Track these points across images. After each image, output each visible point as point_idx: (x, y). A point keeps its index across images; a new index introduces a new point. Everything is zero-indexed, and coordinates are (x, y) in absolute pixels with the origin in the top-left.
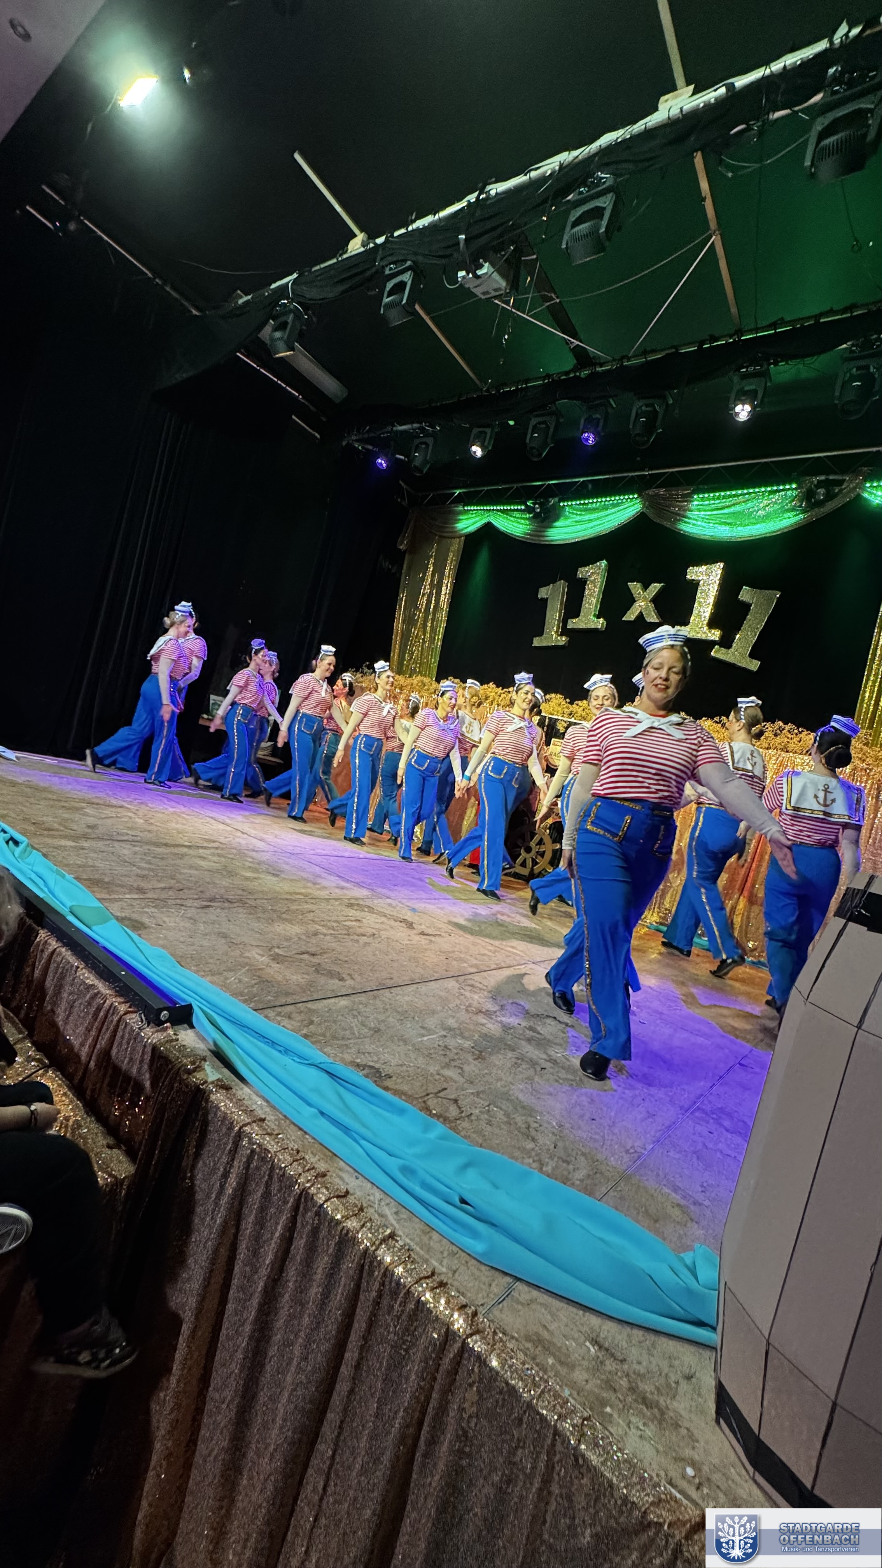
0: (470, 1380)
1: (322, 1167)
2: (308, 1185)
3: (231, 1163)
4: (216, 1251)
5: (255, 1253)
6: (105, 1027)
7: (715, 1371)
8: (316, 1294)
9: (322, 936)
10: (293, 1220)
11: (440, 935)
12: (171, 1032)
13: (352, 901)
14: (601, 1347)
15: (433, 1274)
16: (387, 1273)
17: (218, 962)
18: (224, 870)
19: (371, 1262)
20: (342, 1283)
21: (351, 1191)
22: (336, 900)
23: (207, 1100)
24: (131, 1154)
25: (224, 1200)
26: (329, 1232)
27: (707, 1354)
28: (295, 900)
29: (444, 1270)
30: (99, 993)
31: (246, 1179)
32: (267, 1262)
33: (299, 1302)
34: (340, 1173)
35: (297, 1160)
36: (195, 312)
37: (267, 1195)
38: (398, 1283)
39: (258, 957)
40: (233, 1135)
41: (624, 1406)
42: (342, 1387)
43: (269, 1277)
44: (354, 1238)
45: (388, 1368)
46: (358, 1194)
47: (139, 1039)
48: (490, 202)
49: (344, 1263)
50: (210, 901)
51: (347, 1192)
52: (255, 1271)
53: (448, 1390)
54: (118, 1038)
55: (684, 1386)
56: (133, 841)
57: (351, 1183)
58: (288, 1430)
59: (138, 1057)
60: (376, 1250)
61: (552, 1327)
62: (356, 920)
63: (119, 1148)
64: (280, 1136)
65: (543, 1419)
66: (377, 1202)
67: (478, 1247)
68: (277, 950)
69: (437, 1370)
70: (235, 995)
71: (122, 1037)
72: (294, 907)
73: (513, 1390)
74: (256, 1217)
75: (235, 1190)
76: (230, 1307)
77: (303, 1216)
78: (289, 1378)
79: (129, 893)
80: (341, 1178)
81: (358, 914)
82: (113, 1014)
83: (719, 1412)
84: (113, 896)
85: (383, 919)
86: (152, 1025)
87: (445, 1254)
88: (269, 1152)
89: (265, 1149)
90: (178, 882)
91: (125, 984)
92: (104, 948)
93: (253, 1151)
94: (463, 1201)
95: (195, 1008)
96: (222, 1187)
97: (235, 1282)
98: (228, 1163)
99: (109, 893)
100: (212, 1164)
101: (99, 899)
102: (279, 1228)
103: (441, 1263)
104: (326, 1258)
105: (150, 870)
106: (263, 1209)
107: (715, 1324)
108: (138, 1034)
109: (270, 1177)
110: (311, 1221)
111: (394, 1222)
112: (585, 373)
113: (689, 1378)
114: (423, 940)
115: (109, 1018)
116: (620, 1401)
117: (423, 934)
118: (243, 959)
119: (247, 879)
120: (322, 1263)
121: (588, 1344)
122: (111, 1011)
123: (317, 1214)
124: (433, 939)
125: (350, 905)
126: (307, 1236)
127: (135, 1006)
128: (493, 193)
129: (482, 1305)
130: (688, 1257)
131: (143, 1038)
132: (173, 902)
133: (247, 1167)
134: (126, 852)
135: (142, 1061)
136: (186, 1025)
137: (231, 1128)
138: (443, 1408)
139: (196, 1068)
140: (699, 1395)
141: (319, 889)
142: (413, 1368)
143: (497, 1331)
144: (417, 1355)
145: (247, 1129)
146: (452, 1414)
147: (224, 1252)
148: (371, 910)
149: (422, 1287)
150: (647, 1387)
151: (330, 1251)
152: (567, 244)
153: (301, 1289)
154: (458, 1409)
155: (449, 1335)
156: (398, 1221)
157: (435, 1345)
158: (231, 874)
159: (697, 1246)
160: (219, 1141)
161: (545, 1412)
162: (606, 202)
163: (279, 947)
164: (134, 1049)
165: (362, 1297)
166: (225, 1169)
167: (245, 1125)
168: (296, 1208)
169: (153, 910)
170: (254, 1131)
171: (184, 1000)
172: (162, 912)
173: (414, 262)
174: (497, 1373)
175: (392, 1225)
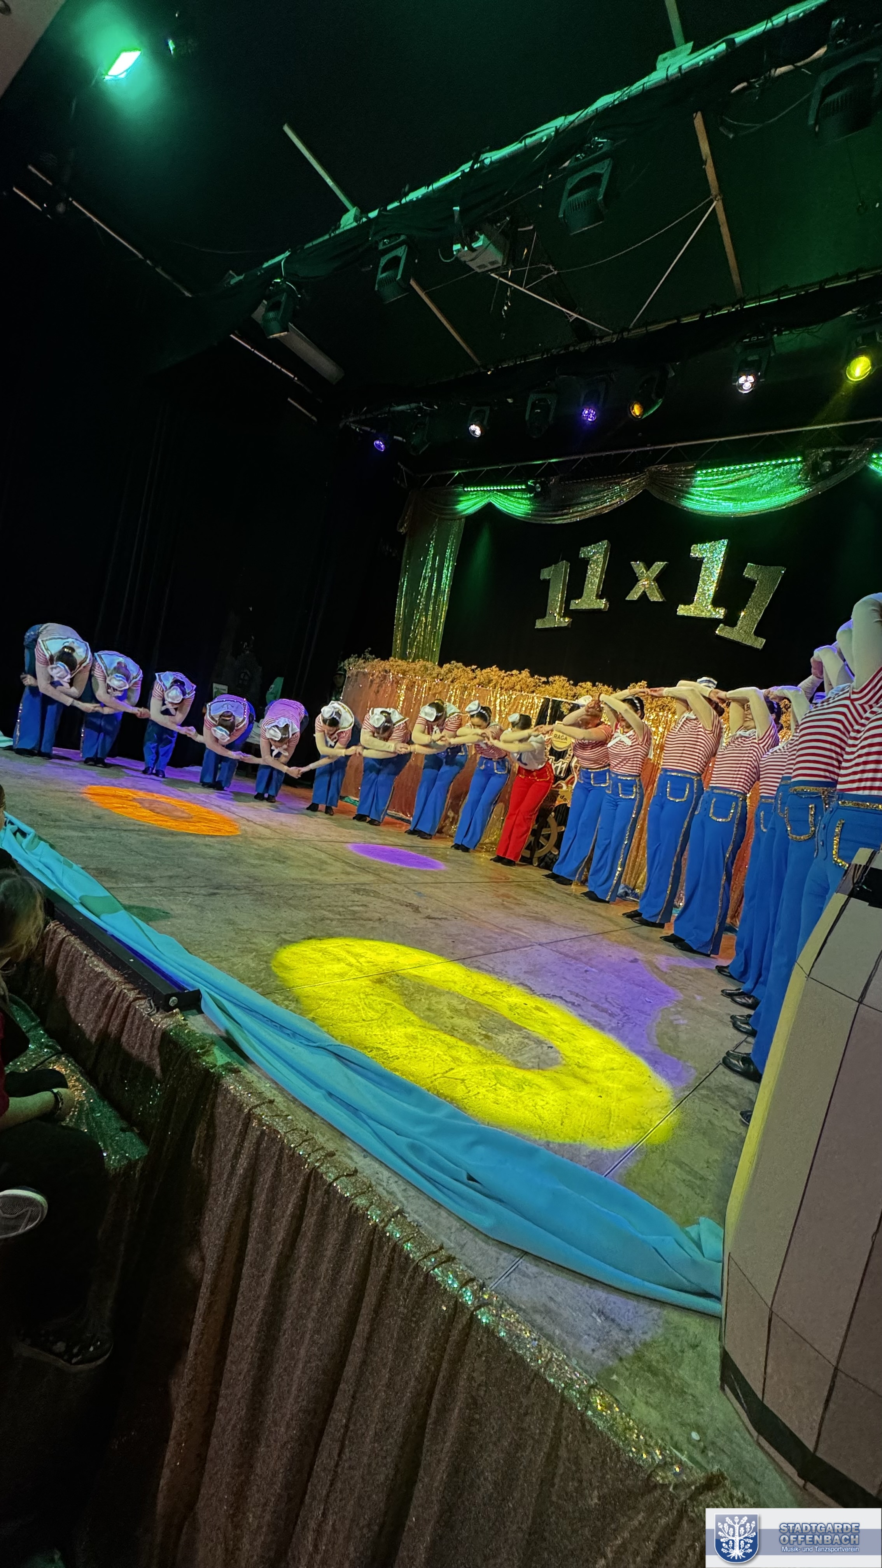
0: (479, 1351)
1: (331, 1147)
2: (317, 1164)
3: (241, 1145)
4: (229, 1230)
5: (267, 1230)
6: (115, 1015)
7: (720, 1339)
8: (327, 1270)
9: (329, 922)
10: (303, 1199)
11: (445, 919)
12: (180, 1017)
13: (358, 886)
14: (607, 1318)
15: (441, 1248)
16: (396, 1248)
17: (226, 948)
18: (230, 857)
19: (381, 1238)
20: (352, 1259)
21: (359, 1170)
22: (341, 885)
23: (218, 1084)
24: (144, 1137)
25: (235, 1181)
26: (339, 1209)
27: (712, 1324)
28: (301, 886)
29: (452, 1245)
30: (108, 980)
31: (256, 1159)
32: (279, 1239)
33: (311, 1276)
34: (349, 1153)
35: (306, 1141)
36: (187, 294)
37: (277, 1175)
38: (407, 1258)
39: (264, 942)
40: (243, 1116)
41: (630, 1374)
42: (355, 1358)
43: (281, 1254)
44: (364, 1215)
45: (399, 1339)
46: (368, 1172)
47: (149, 1025)
48: (484, 171)
49: (353, 1240)
50: (217, 888)
51: (356, 1171)
52: (268, 1247)
53: (456, 1361)
54: (128, 1024)
55: (690, 1353)
56: (139, 830)
57: (359, 1161)
58: (303, 1400)
59: (148, 1042)
60: (385, 1226)
61: (559, 1299)
62: (362, 905)
63: (132, 1131)
64: (289, 1117)
65: (551, 1387)
66: (385, 1180)
67: (485, 1222)
68: (283, 936)
69: (447, 1342)
70: (242, 980)
71: (132, 1022)
72: (299, 893)
73: (520, 1360)
74: (267, 1196)
75: (246, 1170)
76: (244, 1283)
77: (313, 1195)
78: (302, 1352)
79: (136, 882)
80: (351, 1158)
81: (365, 899)
82: (123, 1001)
83: (723, 1379)
84: (121, 885)
85: (389, 903)
86: (161, 1010)
87: (453, 1230)
88: (279, 1133)
89: (275, 1130)
90: (185, 870)
91: (134, 972)
92: (113, 936)
93: (263, 1133)
94: (470, 1178)
95: (202, 992)
96: (233, 1167)
97: (248, 1259)
98: (239, 1144)
99: (116, 882)
100: (223, 1146)
101: (108, 889)
102: (290, 1206)
103: (449, 1239)
104: (336, 1234)
105: (157, 858)
106: (273, 1188)
107: (718, 1294)
108: (148, 1020)
109: (280, 1157)
110: (321, 1199)
111: (403, 1199)
112: (584, 346)
113: (694, 1347)
114: (429, 924)
115: (119, 1005)
116: (627, 1369)
117: (429, 917)
118: (250, 945)
119: (254, 866)
120: (333, 1238)
121: (594, 1315)
122: (121, 998)
123: (327, 1192)
124: (437, 921)
125: (357, 891)
126: (317, 1214)
127: (146, 993)
128: (487, 161)
129: (490, 1278)
130: (693, 1230)
131: (152, 1024)
132: (181, 890)
133: (257, 1149)
134: (133, 841)
135: (152, 1046)
136: (195, 1011)
137: (240, 1109)
138: (452, 1378)
139: (205, 1052)
140: (704, 1363)
141: (325, 875)
142: (423, 1339)
143: (505, 1303)
144: (427, 1326)
145: (258, 1111)
146: (462, 1383)
147: (236, 1230)
148: (376, 895)
149: (430, 1261)
150: (652, 1357)
151: (340, 1228)
152: (564, 214)
153: (313, 1266)
154: (468, 1378)
155: (458, 1307)
156: (407, 1198)
157: (444, 1317)
158: (237, 861)
159: (702, 1219)
160: (230, 1123)
161: (552, 1380)
162: (603, 169)
163: (285, 933)
164: (144, 1034)
165: (372, 1272)
166: (236, 1151)
167: (256, 1107)
168: (306, 1188)
169: (161, 898)
170: (263, 1112)
171: (193, 987)
172: (169, 900)
173: (407, 236)
174: (505, 1343)
175: (401, 1202)
